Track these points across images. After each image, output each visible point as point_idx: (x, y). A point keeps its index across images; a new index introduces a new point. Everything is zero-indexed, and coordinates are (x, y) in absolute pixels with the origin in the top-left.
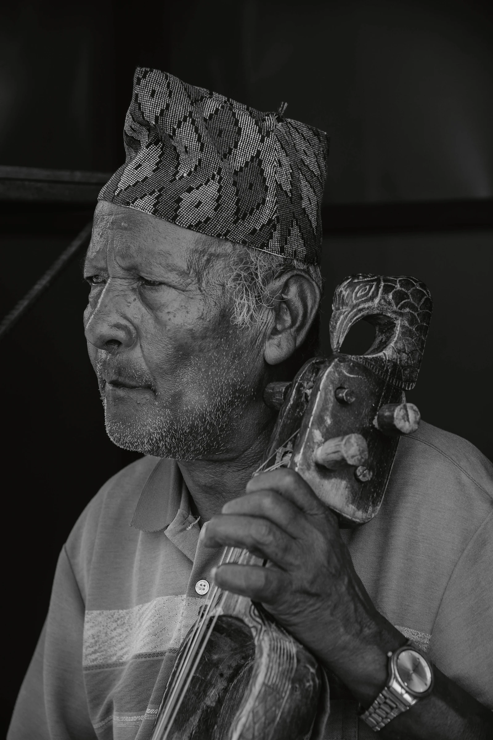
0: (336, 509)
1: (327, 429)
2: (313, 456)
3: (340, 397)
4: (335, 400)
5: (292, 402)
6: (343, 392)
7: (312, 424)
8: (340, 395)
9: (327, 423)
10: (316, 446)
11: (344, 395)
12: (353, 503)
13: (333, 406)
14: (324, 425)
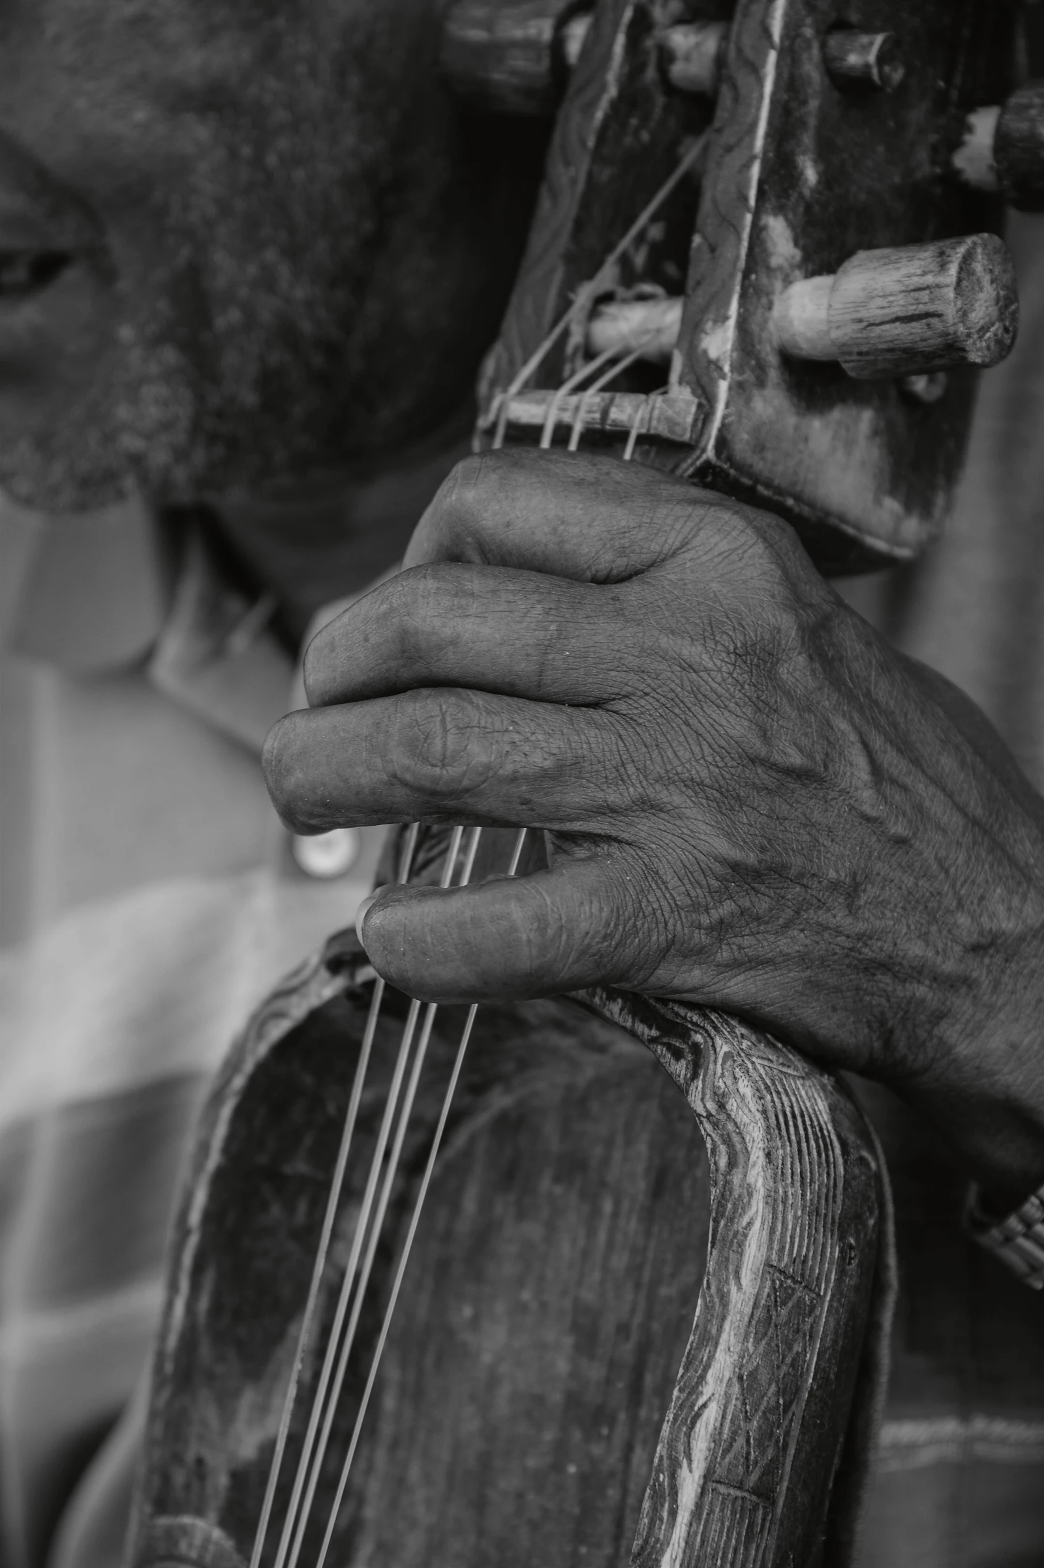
0: (847, 523)
1: (808, 208)
2: (771, 325)
3: (852, 68)
4: (827, 81)
5: (612, 91)
6: (866, 48)
7: (761, 193)
8: (853, 59)
9: (806, 180)
10: (778, 285)
11: (872, 58)
12: (893, 492)
13: (821, 108)
14: (796, 195)
